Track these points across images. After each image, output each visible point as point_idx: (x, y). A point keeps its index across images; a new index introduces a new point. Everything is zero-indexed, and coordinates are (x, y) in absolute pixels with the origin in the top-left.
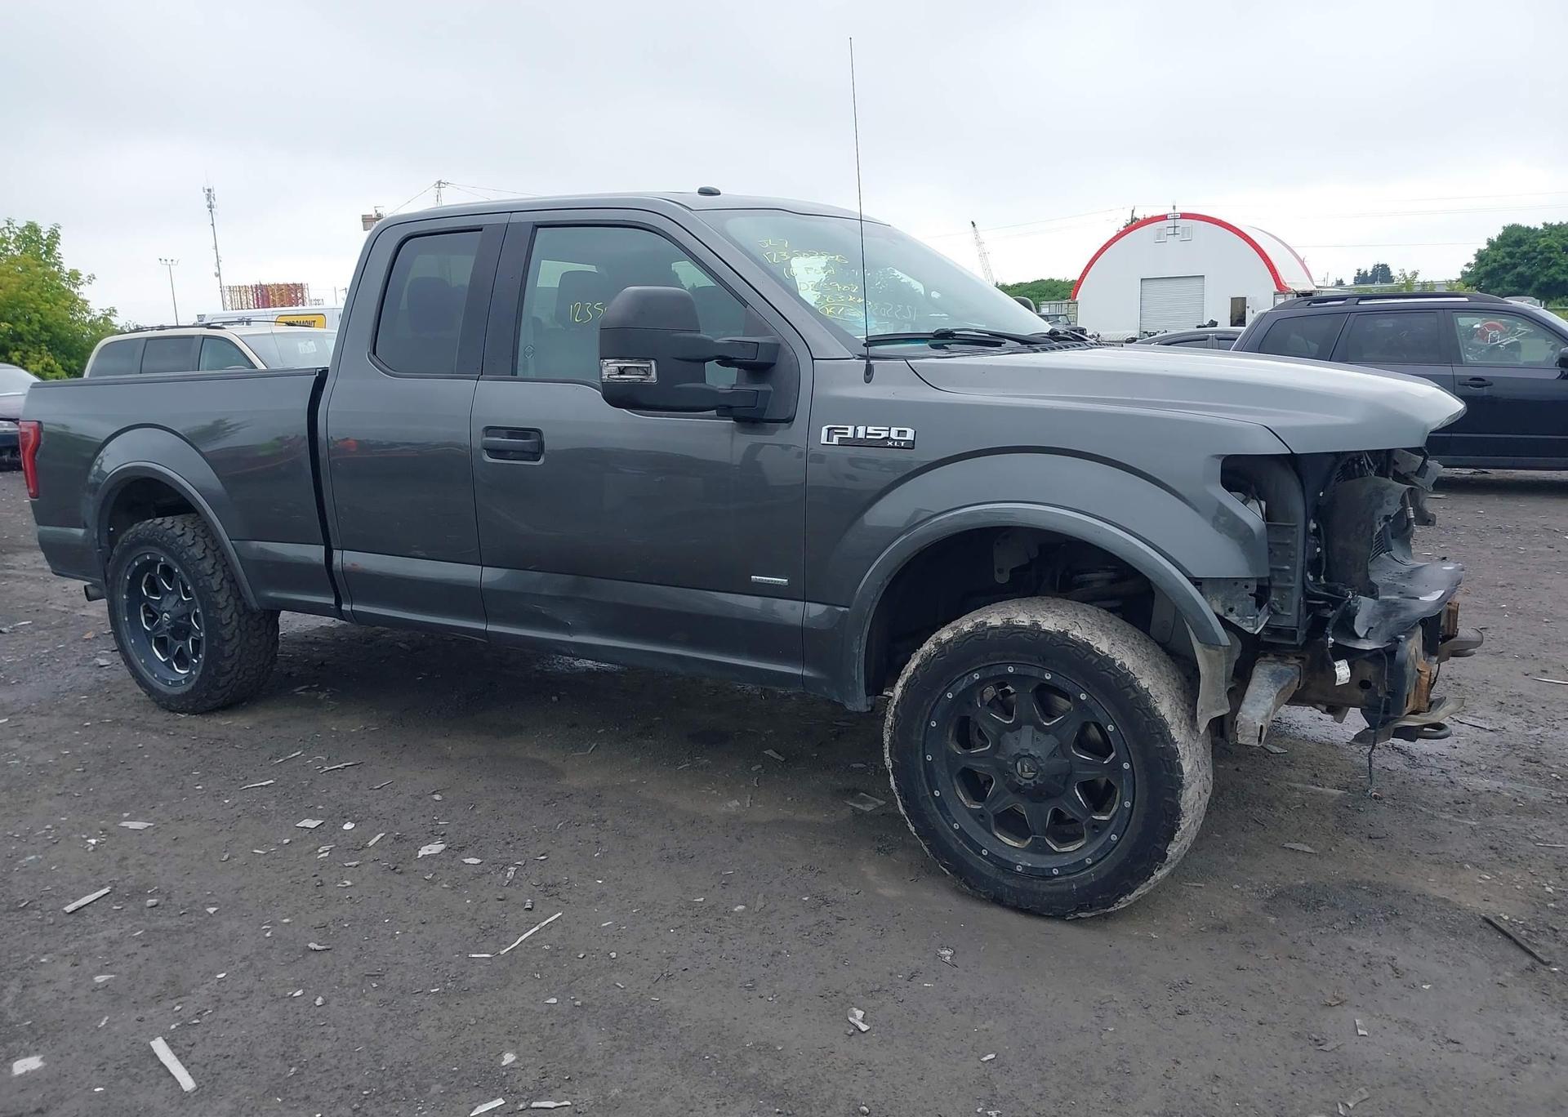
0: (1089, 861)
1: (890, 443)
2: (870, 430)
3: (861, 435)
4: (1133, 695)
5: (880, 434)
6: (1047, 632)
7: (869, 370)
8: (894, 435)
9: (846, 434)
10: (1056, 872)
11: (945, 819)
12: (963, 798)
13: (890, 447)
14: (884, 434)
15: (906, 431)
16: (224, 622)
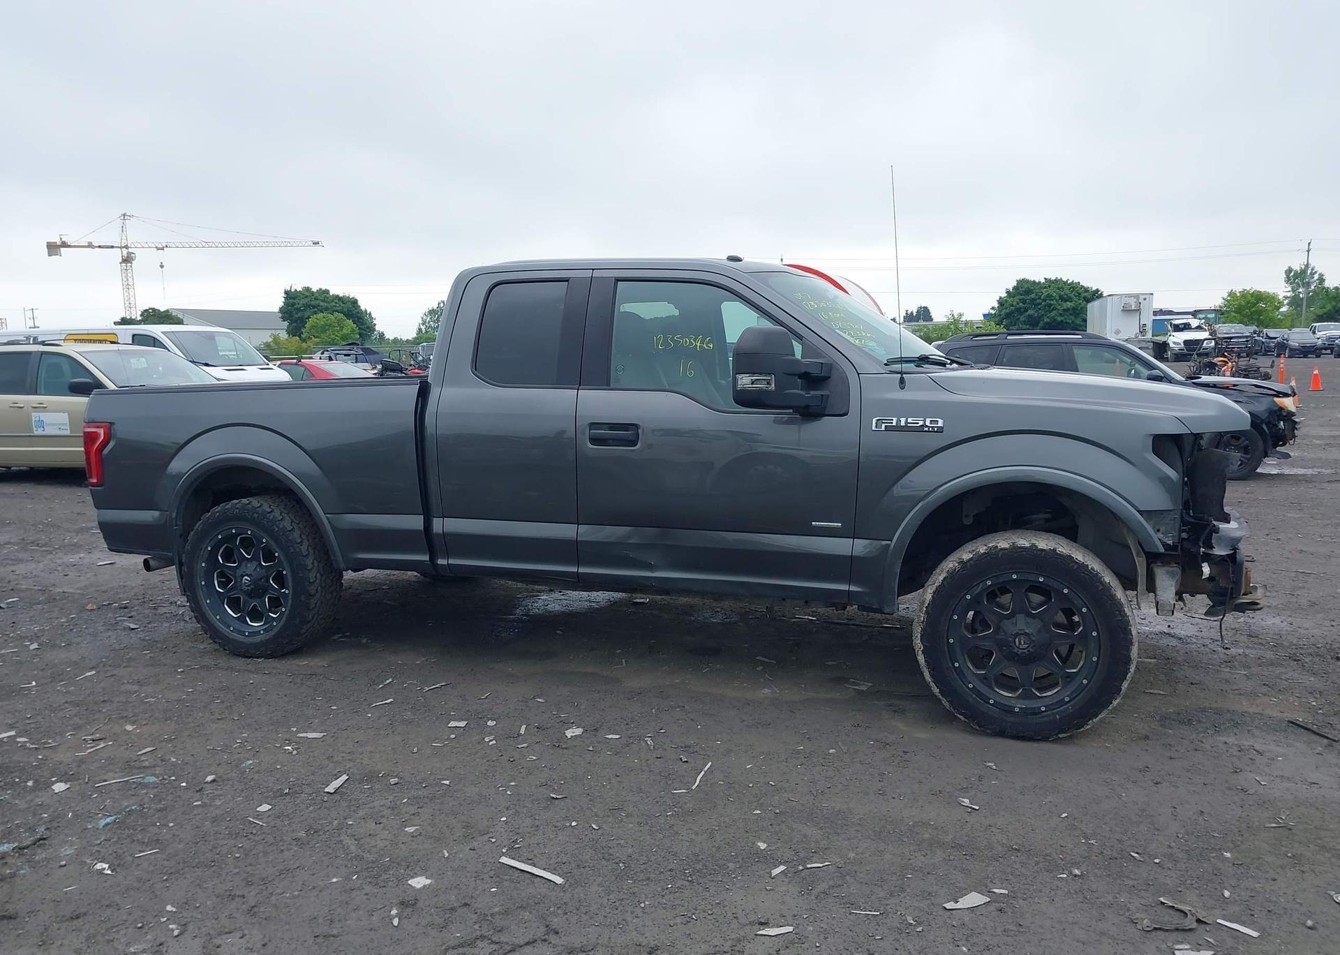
0: (1067, 699)
1: (927, 429)
2: (910, 420)
3: (903, 423)
4: (1101, 587)
5: (918, 423)
6: (1043, 550)
7: (902, 381)
8: (928, 423)
9: (892, 423)
10: (1043, 709)
11: (962, 681)
12: (971, 667)
13: (926, 431)
14: (921, 423)
15: (937, 421)
16: (311, 581)
